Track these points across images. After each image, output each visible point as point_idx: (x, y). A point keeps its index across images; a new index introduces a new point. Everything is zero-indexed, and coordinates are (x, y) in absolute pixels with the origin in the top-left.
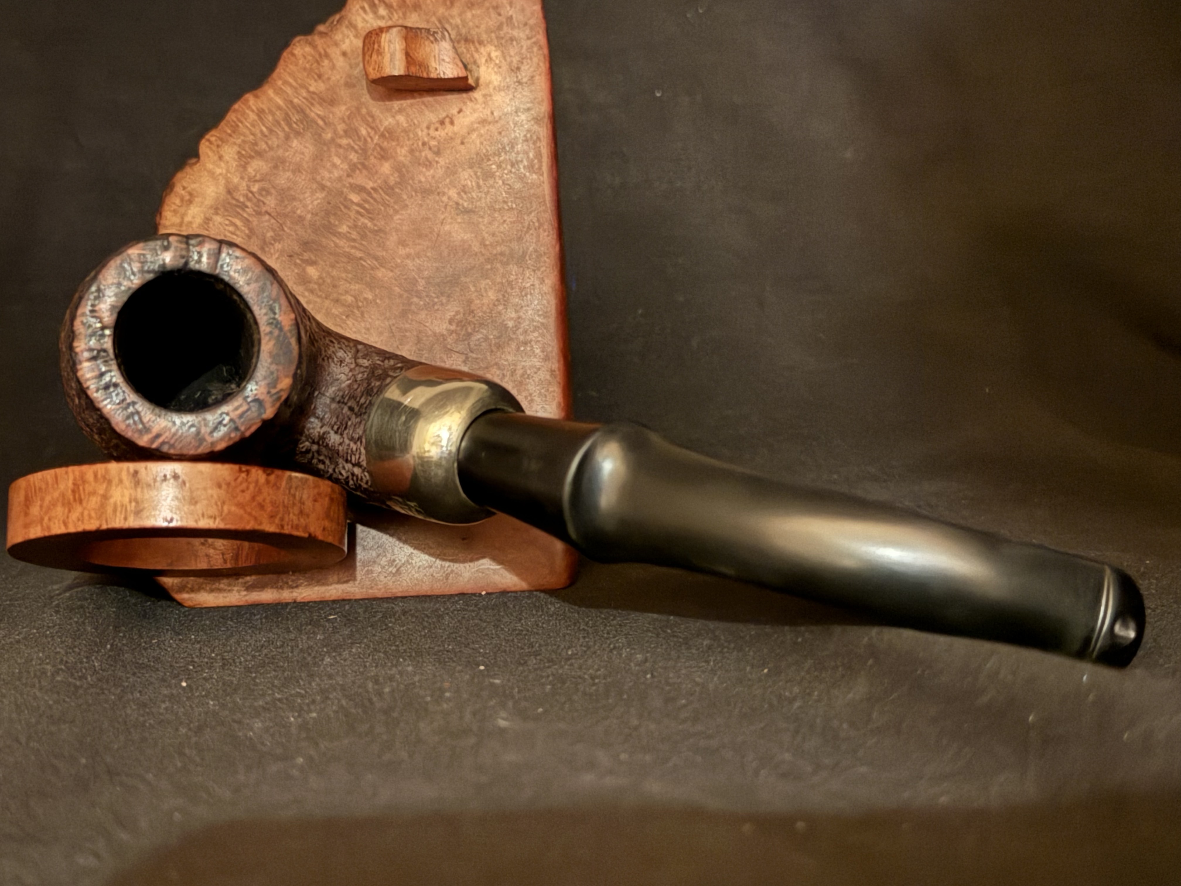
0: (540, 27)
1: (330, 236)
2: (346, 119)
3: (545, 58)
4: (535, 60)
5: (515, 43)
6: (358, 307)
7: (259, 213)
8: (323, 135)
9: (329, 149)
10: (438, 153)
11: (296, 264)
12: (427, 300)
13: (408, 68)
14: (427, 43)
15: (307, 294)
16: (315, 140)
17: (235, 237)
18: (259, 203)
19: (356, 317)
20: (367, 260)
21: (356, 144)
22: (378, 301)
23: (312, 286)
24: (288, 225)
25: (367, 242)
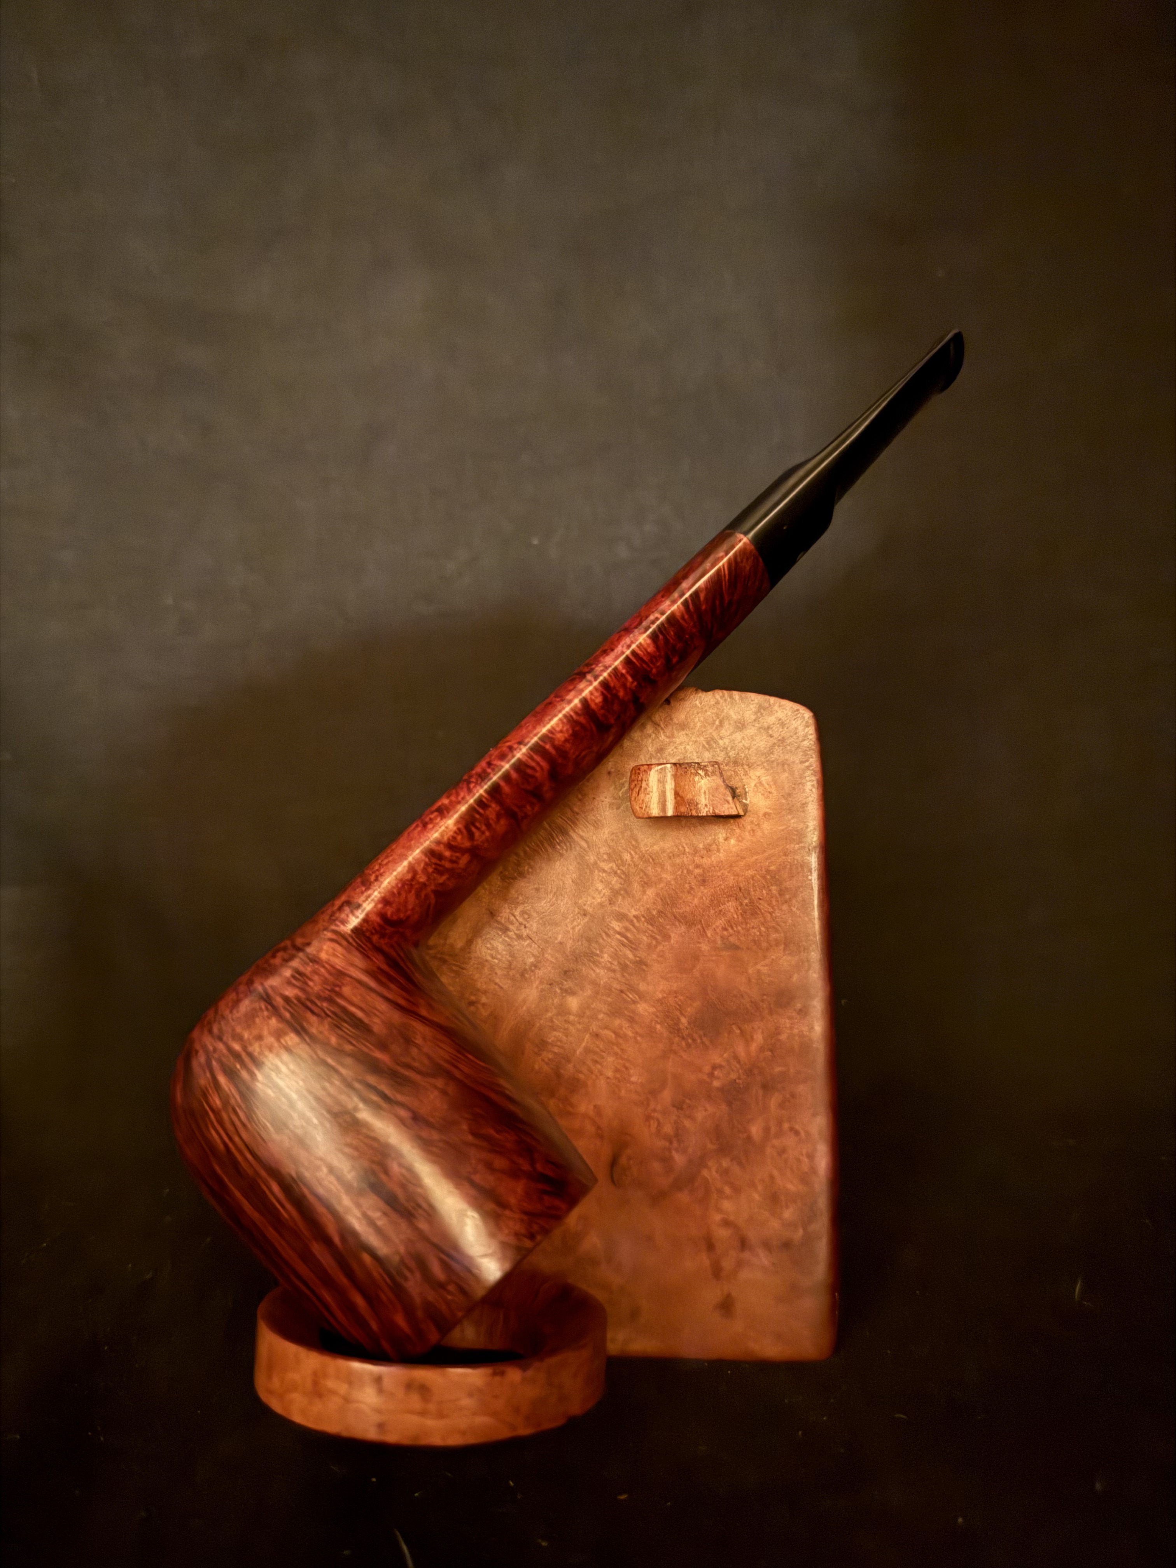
0: (813, 750)
1: (591, 964)
2: (609, 841)
3: (818, 783)
4: (809, 786)
5: (786, 766)
6: (618, 1045)
7: (520, 937)
8: (587, 858)
9: (592, 873)
10: (704, 882)
11: (555, 993)
12: (690, 1041)
13: (676, 809)
14: (697, 779)
15: (566, 1026)
16: (579, 863)
17: (496, 961)
18: (521, 927)
19: (616, 1054)
20: (628, 993)
21: (619, 869)
22: (639, 1038)
23: (572, 1018)
24: (549, 951)
25: (629, 974)
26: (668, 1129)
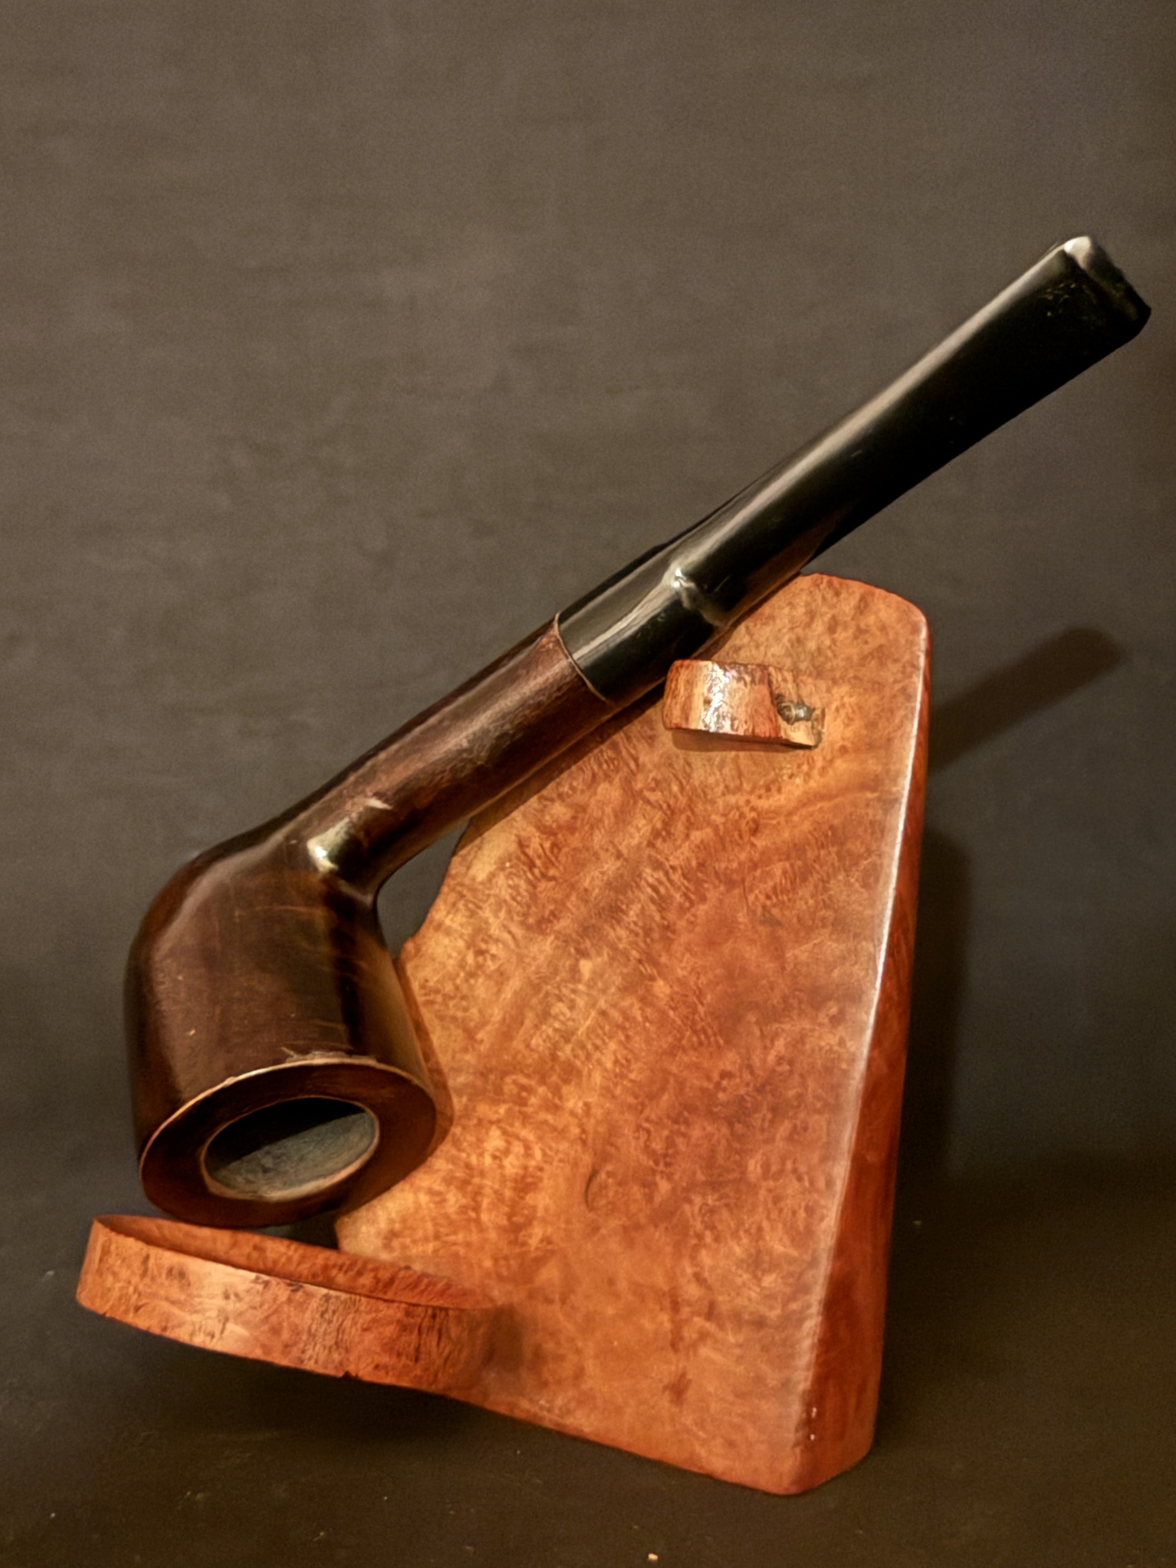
1: (614, 922)
6: (624, 1029)
7: (544, 876)
8: (633, 783)
9: (635, 803)
10: (755, 831)
11: (570, 954)
12: (703, 1037)
15: (573, 996)
16: (624, 789)
17: (515, 904)
18: (549, 863)
19: (620, 1042)
20: (647, 965)
21: (665, 802)
22: (647, 1025)
23: (581, 987)
24: (573, 898)
25: (652, 940)
26: (658, 1146)
